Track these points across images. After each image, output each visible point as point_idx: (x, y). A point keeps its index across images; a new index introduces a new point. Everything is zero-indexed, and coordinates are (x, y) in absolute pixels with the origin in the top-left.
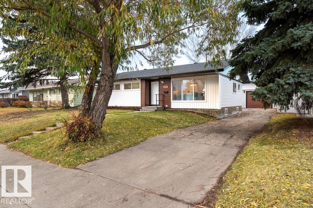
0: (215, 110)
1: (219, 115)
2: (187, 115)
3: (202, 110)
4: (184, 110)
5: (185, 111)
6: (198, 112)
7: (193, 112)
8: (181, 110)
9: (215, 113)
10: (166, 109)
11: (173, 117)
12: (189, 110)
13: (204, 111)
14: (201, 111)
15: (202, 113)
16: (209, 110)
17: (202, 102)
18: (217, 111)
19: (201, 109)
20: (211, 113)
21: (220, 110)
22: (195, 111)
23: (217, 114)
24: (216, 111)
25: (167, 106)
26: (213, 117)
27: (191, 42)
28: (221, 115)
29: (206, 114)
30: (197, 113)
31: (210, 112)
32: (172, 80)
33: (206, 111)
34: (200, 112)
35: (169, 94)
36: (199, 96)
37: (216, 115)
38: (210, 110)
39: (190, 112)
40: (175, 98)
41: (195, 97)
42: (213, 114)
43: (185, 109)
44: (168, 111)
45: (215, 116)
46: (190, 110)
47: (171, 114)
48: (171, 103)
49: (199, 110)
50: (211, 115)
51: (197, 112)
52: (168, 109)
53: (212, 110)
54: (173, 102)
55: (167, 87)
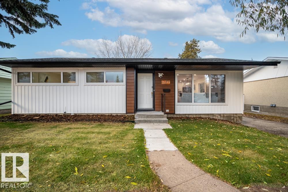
0: (238, 115)
3: (222, 115)
6: (216, 118)
8: (190, 116)
9: (238, 119)
13: (224, 116)
14: (219, 117)
15: (222, 119)
16: (230, 115)
17: (222, 105)
20: (233, 119)
23: (240, 119)
24: (239, 117)
25: (168, 111)
31: (232, 118)
32: (177, 73)
33: (227, 117)
35: (171, 93)
37: (240, 121)
38: (232, 115)
41: (213, 99)
42: (235, 120)
43: (196, 114)
45: (238, 123)
48: (176, 106)
49: (217, 115)
51: (214, 118)
53: (235, 115)
54: (178, 104)
55: (168, 82)
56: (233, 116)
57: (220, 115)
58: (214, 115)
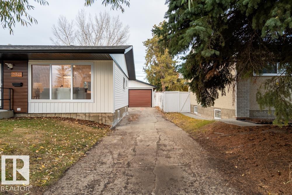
0: (108, 115)
1: (113, 123)
2: (61, 127)
3: (87, 115)
4: (54, 116)
5: (57, 117)
6: (80, 118)
7: (72, 120)
8: (48, 116)
9: (107, 119)
10: (18, 115)
11: (28, 137)
12: (63, 116)
13: (89, 116)
15: (87, 119)
16: (98, 114)
17: (87, 103)
18: (110, 115)
19: (85, 114)
20: (102, 120)
21: (114, 114)
22: (74, 117)
23: (110, 120)
24: (108, 116)
25: (19, 109)
26: (105, 125)
27: (62, 30)
28: (115, 121)
29: (94, 122)
30: (79, 120)
31: (100, 118)
32: (30, 62)
33: (93, 116)
34: (84, 118)
35: (23, 87)
36: (81, 92)
37: (109, 123)
38: (100, 115)
39: (65, 119)
40: (37, 95)
41: (75, 95)
42: (104, 120)
43: (55, 114)
44: (21, 118)
45: (107, 124)
46: (66, 116)
47: (24, 130)
48: (29, 104)
49: (81, 115)
50: (100, 122)
51: (78, 118)
52: (22, 115)
53: (103, 115)
54: (33, 101)
55: (19, 75)
56: (102, 116)
57: (85, 115)
58: (78, 114)
